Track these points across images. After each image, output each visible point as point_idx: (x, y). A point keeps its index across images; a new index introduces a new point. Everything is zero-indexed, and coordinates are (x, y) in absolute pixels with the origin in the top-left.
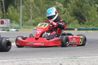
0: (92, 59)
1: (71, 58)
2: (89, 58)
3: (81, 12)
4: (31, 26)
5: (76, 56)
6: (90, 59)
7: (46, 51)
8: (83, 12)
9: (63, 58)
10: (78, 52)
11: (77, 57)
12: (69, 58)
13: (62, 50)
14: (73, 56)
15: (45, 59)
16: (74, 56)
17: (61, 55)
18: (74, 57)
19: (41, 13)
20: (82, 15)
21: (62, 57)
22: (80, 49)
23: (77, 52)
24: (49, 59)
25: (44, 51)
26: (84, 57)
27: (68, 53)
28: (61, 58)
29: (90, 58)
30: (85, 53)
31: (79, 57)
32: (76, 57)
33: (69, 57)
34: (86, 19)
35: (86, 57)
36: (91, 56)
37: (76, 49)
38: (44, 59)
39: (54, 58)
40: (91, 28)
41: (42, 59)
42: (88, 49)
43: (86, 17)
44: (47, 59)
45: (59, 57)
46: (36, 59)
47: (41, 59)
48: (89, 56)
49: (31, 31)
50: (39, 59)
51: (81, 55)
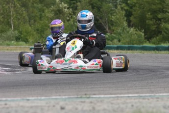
0: (116, 98)
1: (81, 97)
2: (110, 97)
3: (98, 17)
4: (12, 42)
5: (88, 93)
6: (112, 99)
7: (38, 85)
8: (101, 18)
9: (67, 97)
10: (92, 86)
11: (91, 95)
12: (77, 98)
13: (65, 83)
14: (84, 94)
15: (36, 98)
16: (86, 94)
17: (63, 92)
18: (85, 96)
19: (30, 19)
20: (101, 24)
21: (65, 95)
22: (96, 82)
23: (90, 87)
24: (43, 98)
25: (33, 85)
26: (102, 96)
27: (75, 89)
28: (64, 97)
29: (113, 97)
30: (105, 89)
31: (94, 95)
32: (88, 96)
33: (77, 95)
34: (107, 30)
35: (106, 96)
36: (115, 94)
37: (89, 83)
38: (33, 98)
39: (51, 97)
40: (116, 46)
41: (30, 98)
42: (110, 81)
43: (107, 26)
44: (39, 98)
45: (60, 96)
46: (19, 99)
47: (28, 98)
48: (111, 94)
49: (11, 50)
50: (25, 98)
51: (97, 92)
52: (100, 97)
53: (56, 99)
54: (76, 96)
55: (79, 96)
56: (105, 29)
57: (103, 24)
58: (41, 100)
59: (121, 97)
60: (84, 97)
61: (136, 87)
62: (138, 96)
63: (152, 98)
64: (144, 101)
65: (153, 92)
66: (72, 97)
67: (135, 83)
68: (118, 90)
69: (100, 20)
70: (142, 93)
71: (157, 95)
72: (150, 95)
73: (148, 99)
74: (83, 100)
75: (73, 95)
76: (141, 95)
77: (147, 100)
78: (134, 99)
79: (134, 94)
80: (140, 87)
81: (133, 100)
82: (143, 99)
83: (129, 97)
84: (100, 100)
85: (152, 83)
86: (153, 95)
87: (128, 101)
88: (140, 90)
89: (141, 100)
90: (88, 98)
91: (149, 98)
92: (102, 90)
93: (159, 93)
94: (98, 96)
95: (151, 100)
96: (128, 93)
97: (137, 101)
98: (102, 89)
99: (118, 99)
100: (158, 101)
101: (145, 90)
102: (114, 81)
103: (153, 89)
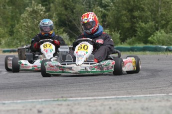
52: (77, 100)
53: (33, 102)
54: (53, 99)
55: (56, 99)
56: (79, 31)
57: (76, 25)
58: (17, 103)
59: (99, 99)
60: (61, 100)
61: (113, 88)
62: (115, 98)
63: (129, 100)
64: (121, 103)
65: (130, 94)
66: (48, 100)
67: (111, 84)
68: (94, 92)
69: (73, 21)
70: (119, 95)
71: (135, 96)
72: (127, 96)
73: (126, 101)
74: (60, 103)
75: (49, 98)
76: (118, 97)
77: (124, 102)
78: (112, 101)
79: (111, 95)
80: (117, 89)
81: (110, 102)
82: (121, 101)
83: (106, 99)
84: (77, 102)
85: (129, 84)
86: (130, 96)
87: (106, 103)
88: (117, 92)
89: (118, 102)
90: (65, 100)
91: (127, 99)
92: (78, 93)
93: (136, 94)
94: (74, 99)
95: (128, 102)
96: (105, 95)
97: (114, 102)
98: (78, 91)
99: (95, 102)
100: (135, 102)
101: (122, 91)
102: (90, 83)
103: (129, 91)
